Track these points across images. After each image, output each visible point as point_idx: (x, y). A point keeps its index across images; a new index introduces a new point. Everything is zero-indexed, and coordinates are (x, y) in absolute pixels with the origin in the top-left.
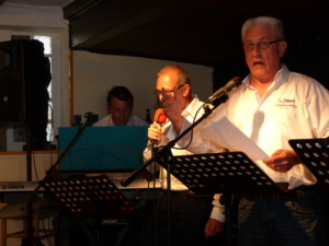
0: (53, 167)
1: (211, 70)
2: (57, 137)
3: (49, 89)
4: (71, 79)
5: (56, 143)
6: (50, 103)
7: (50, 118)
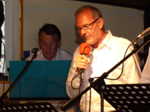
0: (5, 94)
1: (142, 12)
2: (8, 69)
3: (3, 28)
4: (22, 19)
5: (8, 75)
6: (3, 40)
7: (3, 53)
